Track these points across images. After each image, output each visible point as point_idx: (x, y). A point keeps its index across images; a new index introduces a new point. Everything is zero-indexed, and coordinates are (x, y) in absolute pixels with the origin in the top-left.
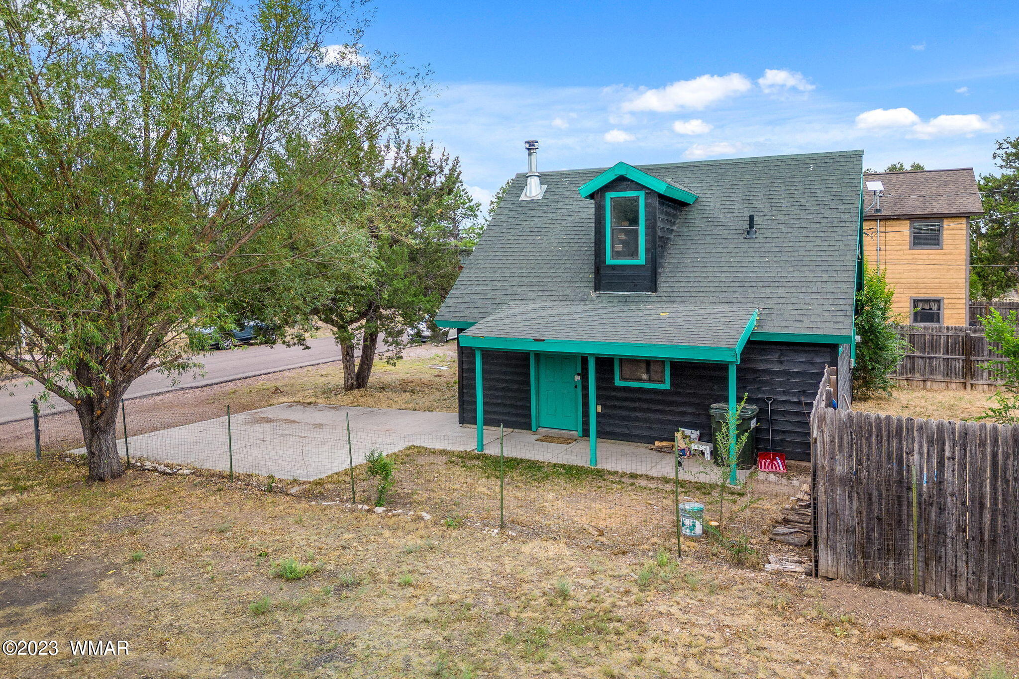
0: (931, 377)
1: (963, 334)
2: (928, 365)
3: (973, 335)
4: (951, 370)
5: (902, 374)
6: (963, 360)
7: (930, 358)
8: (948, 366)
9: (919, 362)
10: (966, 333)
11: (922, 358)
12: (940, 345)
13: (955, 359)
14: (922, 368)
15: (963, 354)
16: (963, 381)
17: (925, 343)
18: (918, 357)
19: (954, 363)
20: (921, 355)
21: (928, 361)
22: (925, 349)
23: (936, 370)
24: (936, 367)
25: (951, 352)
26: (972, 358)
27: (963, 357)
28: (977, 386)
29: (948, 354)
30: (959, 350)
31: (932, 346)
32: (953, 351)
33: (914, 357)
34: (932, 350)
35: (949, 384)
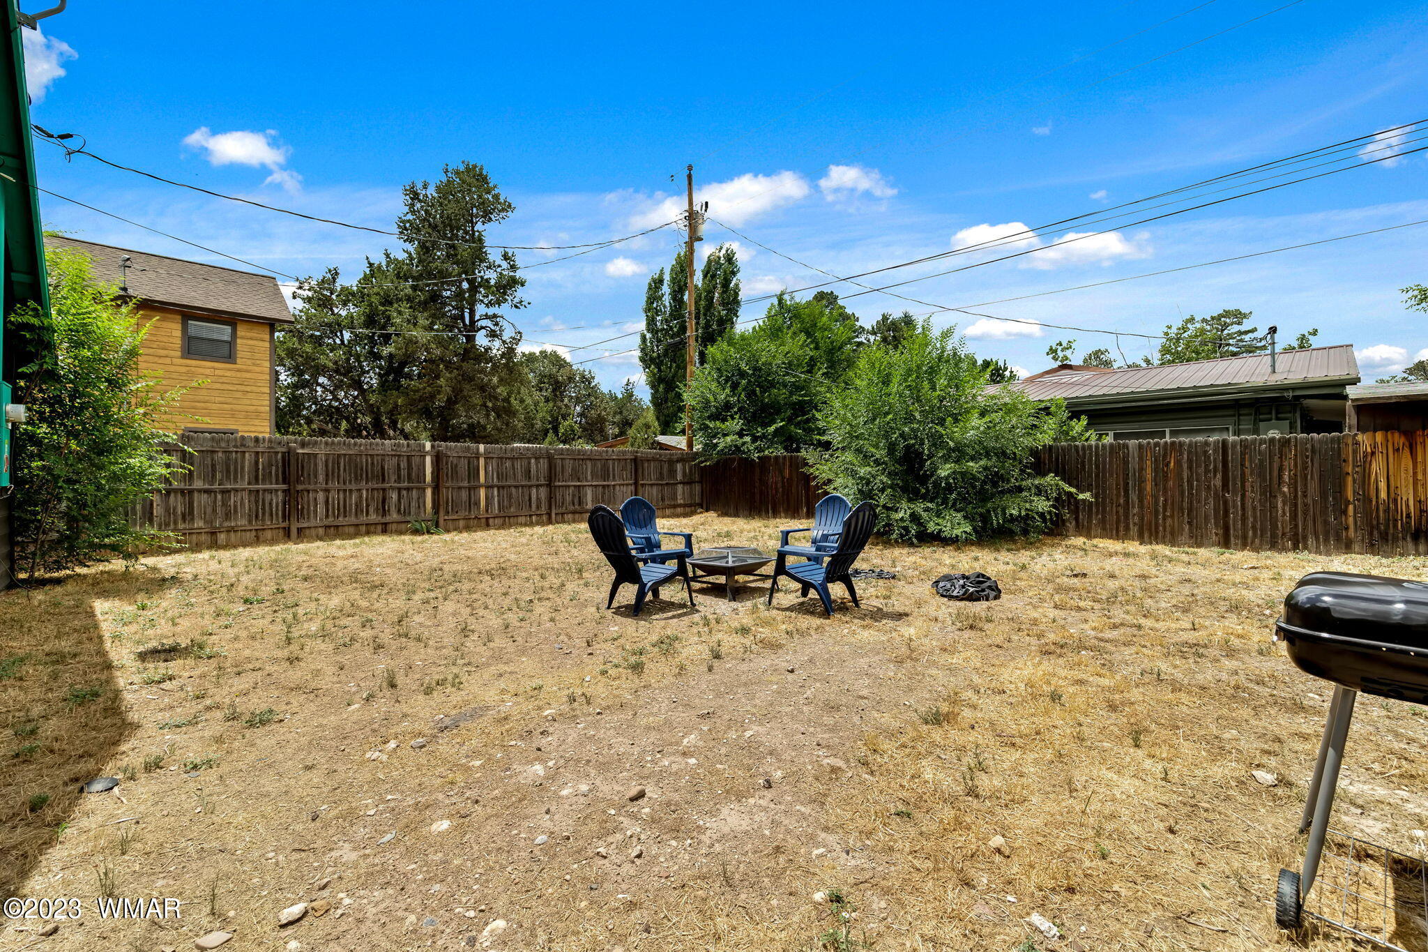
0: (226, 524)
1: (284, 450)
2: (219, 503)
3: (300, 451)
4: (264, 509)
5: (167, 525)
6: (284, 491)
7: (223, 492)
8: (257, 502)
9: (200, 500)
10: (289, 448)
11: (207, 491)
12: (243, 468)
13: (270, 491)
14: (209, 510)
15: (284, 482)
16: (285, 525)
17: (213, 466)
18: (199, 491)
19: (268, 497)
20: (207, 486)
21: (219, 497)
22: (214, 476)
23: (236, 511)
24: (235, 507)
25: (263, 480)
26: (300, 487)
27: (285, 487)
28: (307, 532)
29: (257, 482)
30: (277, 475)
31: (228, 471)
32: (267, 477)
33: (191, 492)
34: (228, 477)
35: (260, 533)
